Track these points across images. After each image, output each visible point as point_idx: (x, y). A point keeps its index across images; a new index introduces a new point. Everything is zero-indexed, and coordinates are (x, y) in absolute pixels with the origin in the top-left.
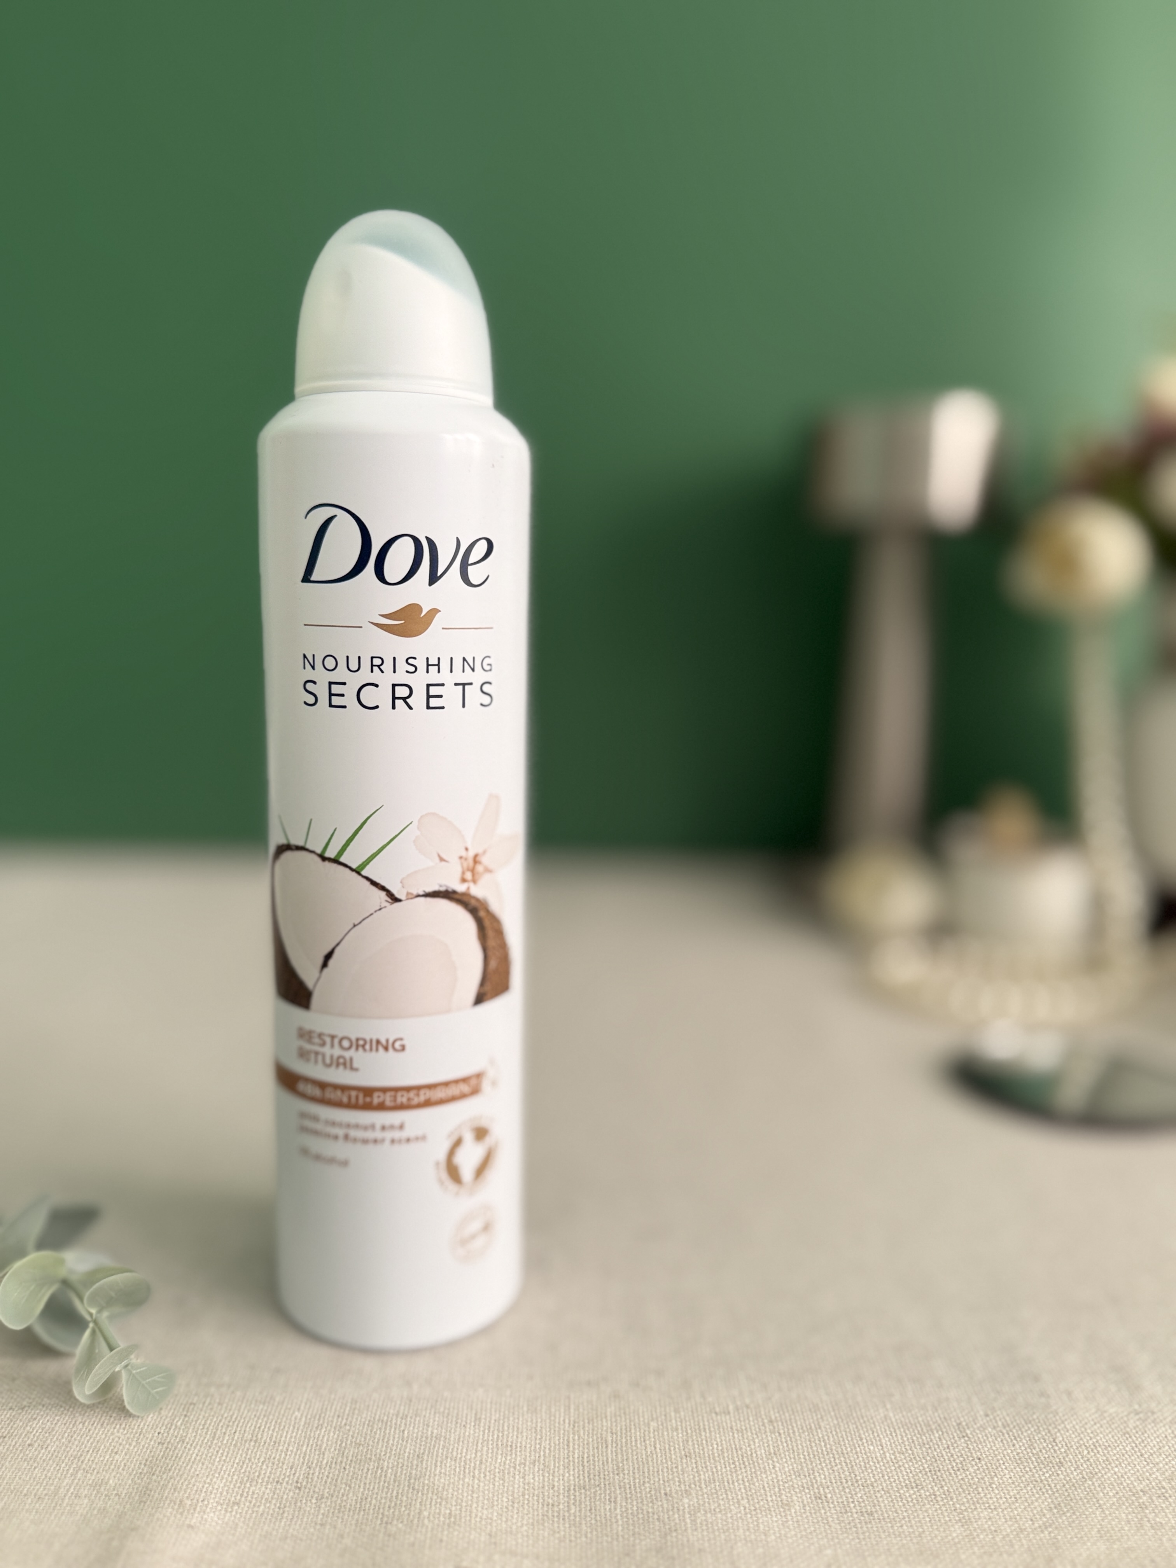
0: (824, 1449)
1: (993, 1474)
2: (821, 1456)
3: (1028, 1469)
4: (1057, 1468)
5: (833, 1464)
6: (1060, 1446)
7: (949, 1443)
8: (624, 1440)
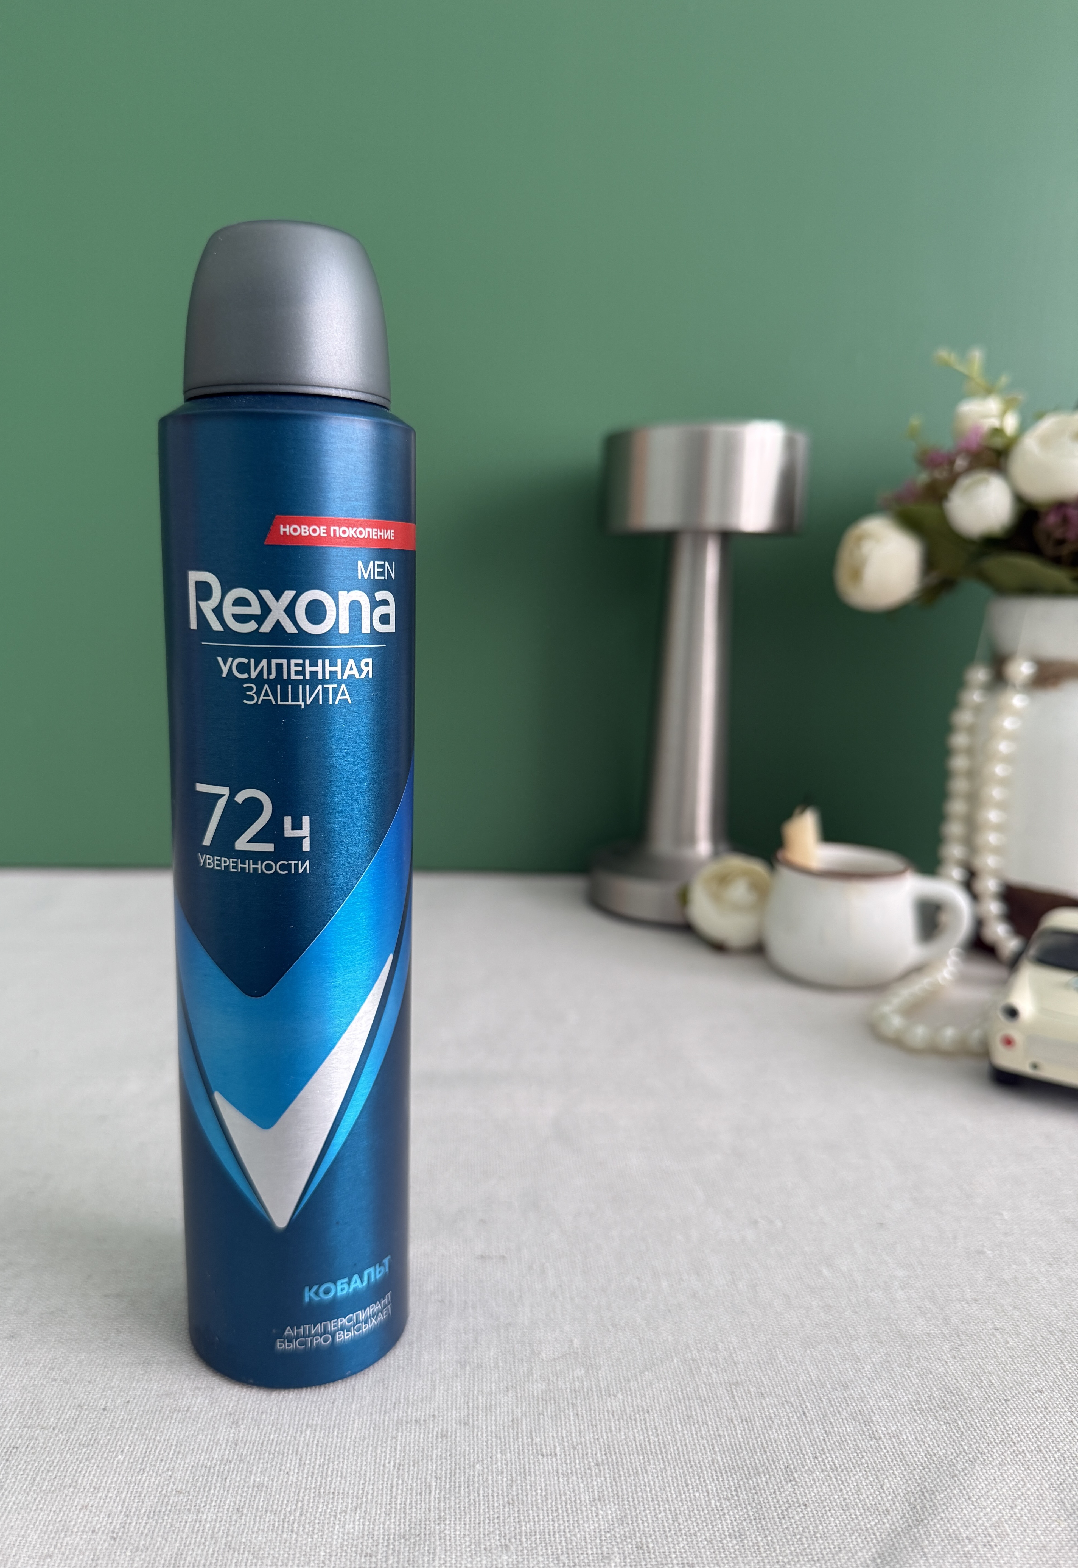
0: (649, 1494)
1: (818, 1522)
2: (645, 1502)
3: (854, 1516)
4: (883, 1516)
5: (658, 1512)
6: (887, 1492)
7: (776, 1488)
8: (448, 1486)
